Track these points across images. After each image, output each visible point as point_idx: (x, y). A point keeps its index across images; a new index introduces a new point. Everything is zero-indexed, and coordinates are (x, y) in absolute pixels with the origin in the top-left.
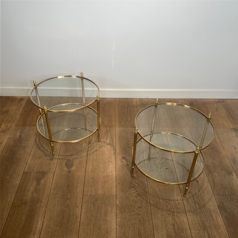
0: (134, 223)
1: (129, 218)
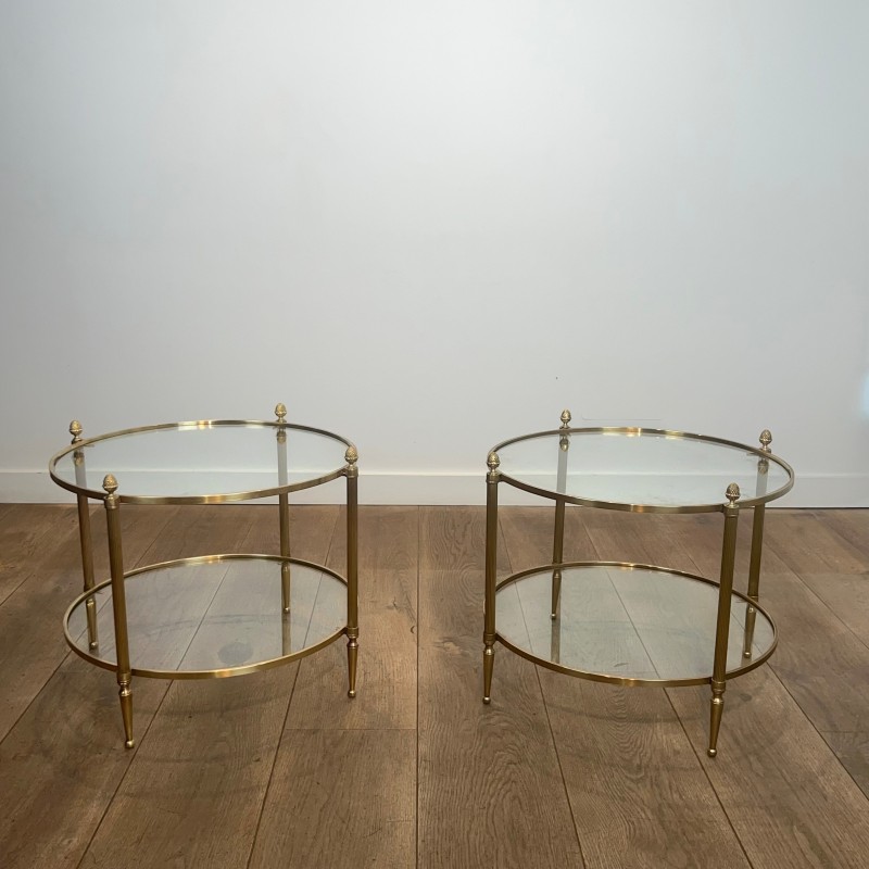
0: (489, 804)
1: (471, 790)
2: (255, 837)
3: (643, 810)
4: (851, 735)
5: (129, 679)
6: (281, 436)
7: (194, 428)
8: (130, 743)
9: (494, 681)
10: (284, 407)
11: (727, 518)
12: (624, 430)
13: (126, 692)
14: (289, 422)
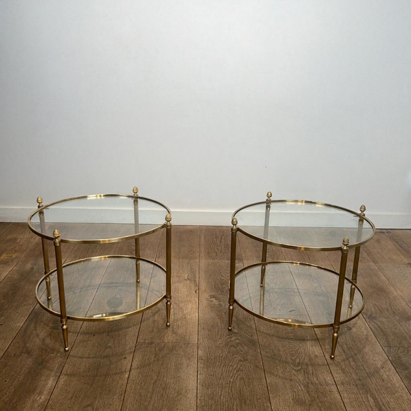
0: (230, 382)
2: (124, 397)
3: (300, 385)
4: (397, 348)
5: (66, 321)
6: (136, 202)
7: (95, 198)
8: (67, 349)
9: (234, 318)
10: (137, 189)
11: (343, 254)
12: (296, 201)
13: (65, 327)
14: (139, 196)
